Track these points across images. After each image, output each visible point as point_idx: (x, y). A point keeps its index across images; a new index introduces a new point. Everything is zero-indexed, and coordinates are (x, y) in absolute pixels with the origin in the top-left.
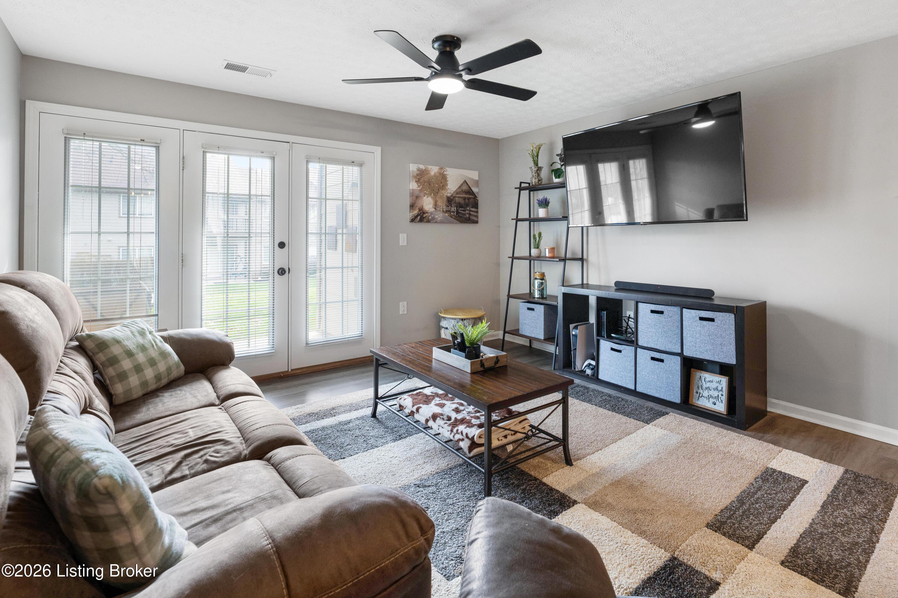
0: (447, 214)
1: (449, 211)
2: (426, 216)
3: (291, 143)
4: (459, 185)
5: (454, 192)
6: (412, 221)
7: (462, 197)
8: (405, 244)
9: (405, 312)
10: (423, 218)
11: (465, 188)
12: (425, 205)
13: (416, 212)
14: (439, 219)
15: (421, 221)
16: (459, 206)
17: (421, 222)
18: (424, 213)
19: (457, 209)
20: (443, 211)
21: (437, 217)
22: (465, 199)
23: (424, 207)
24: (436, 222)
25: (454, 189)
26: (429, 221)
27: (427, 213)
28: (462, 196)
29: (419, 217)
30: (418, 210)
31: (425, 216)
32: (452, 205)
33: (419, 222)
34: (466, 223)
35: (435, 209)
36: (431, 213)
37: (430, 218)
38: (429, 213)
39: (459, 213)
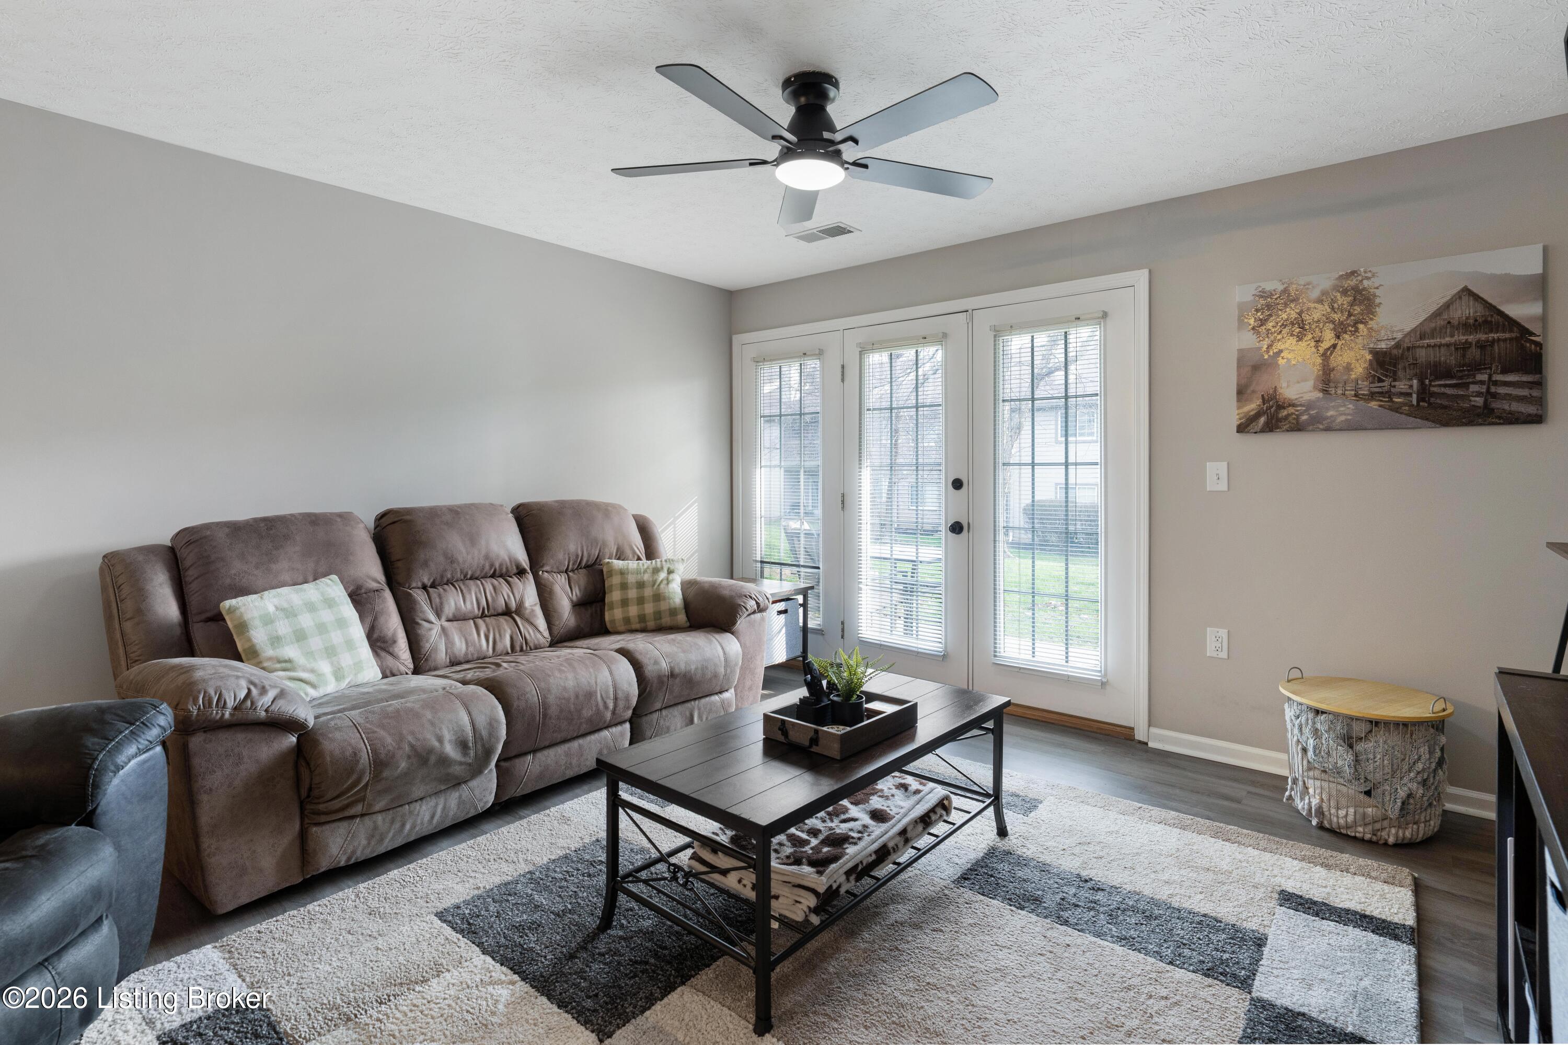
0: (1374, 404)
1: (1389, 394)
2: (1289, 415)
3: (970, 311)
4: (1434, 308)
5: (1405, 336)
6: (1242, 429)
7: (1448, 345)
8: (1223, 486)
9: (1224, 655)
10: (1279, 420)
11: (1466, 311)
12: (1284, 385)
13: (1252, 406)
14: (1343, 418)
15: (1272, 426)
16: (1440, 371)
17: (1271, 430)
18: (1280, 407)
19: (1421, 383)
20: (1356, 395)
21: (1330, 413)
22: (1464, 347)
23: (1280, 391)
24: (1328, 429)
25: (1409, 324)
26: (1298, 427)
27: (1294, 405)
28: (1448, 339)
29: (1262, 420)
30: (1259, 402)
31: (1284, 413)
32: (1400, 373)
33: (1262, 431)
34: (1470, 423)
35: (1325, 391)
36: (1309, 406)
37: (1305, 417)
38: (1301, 405)
39: (1433, 394)
